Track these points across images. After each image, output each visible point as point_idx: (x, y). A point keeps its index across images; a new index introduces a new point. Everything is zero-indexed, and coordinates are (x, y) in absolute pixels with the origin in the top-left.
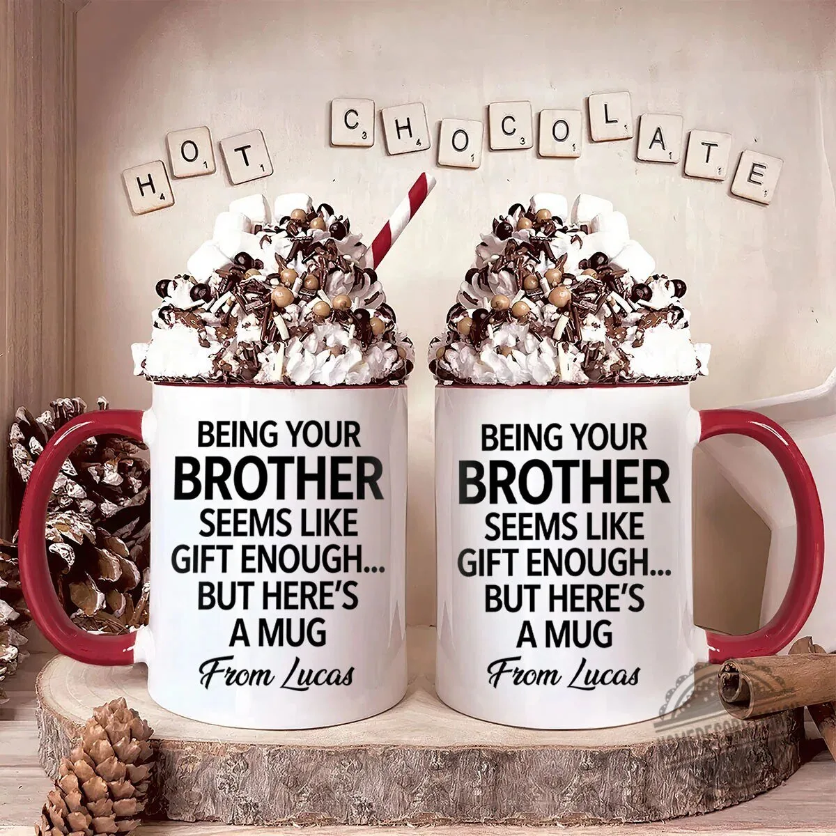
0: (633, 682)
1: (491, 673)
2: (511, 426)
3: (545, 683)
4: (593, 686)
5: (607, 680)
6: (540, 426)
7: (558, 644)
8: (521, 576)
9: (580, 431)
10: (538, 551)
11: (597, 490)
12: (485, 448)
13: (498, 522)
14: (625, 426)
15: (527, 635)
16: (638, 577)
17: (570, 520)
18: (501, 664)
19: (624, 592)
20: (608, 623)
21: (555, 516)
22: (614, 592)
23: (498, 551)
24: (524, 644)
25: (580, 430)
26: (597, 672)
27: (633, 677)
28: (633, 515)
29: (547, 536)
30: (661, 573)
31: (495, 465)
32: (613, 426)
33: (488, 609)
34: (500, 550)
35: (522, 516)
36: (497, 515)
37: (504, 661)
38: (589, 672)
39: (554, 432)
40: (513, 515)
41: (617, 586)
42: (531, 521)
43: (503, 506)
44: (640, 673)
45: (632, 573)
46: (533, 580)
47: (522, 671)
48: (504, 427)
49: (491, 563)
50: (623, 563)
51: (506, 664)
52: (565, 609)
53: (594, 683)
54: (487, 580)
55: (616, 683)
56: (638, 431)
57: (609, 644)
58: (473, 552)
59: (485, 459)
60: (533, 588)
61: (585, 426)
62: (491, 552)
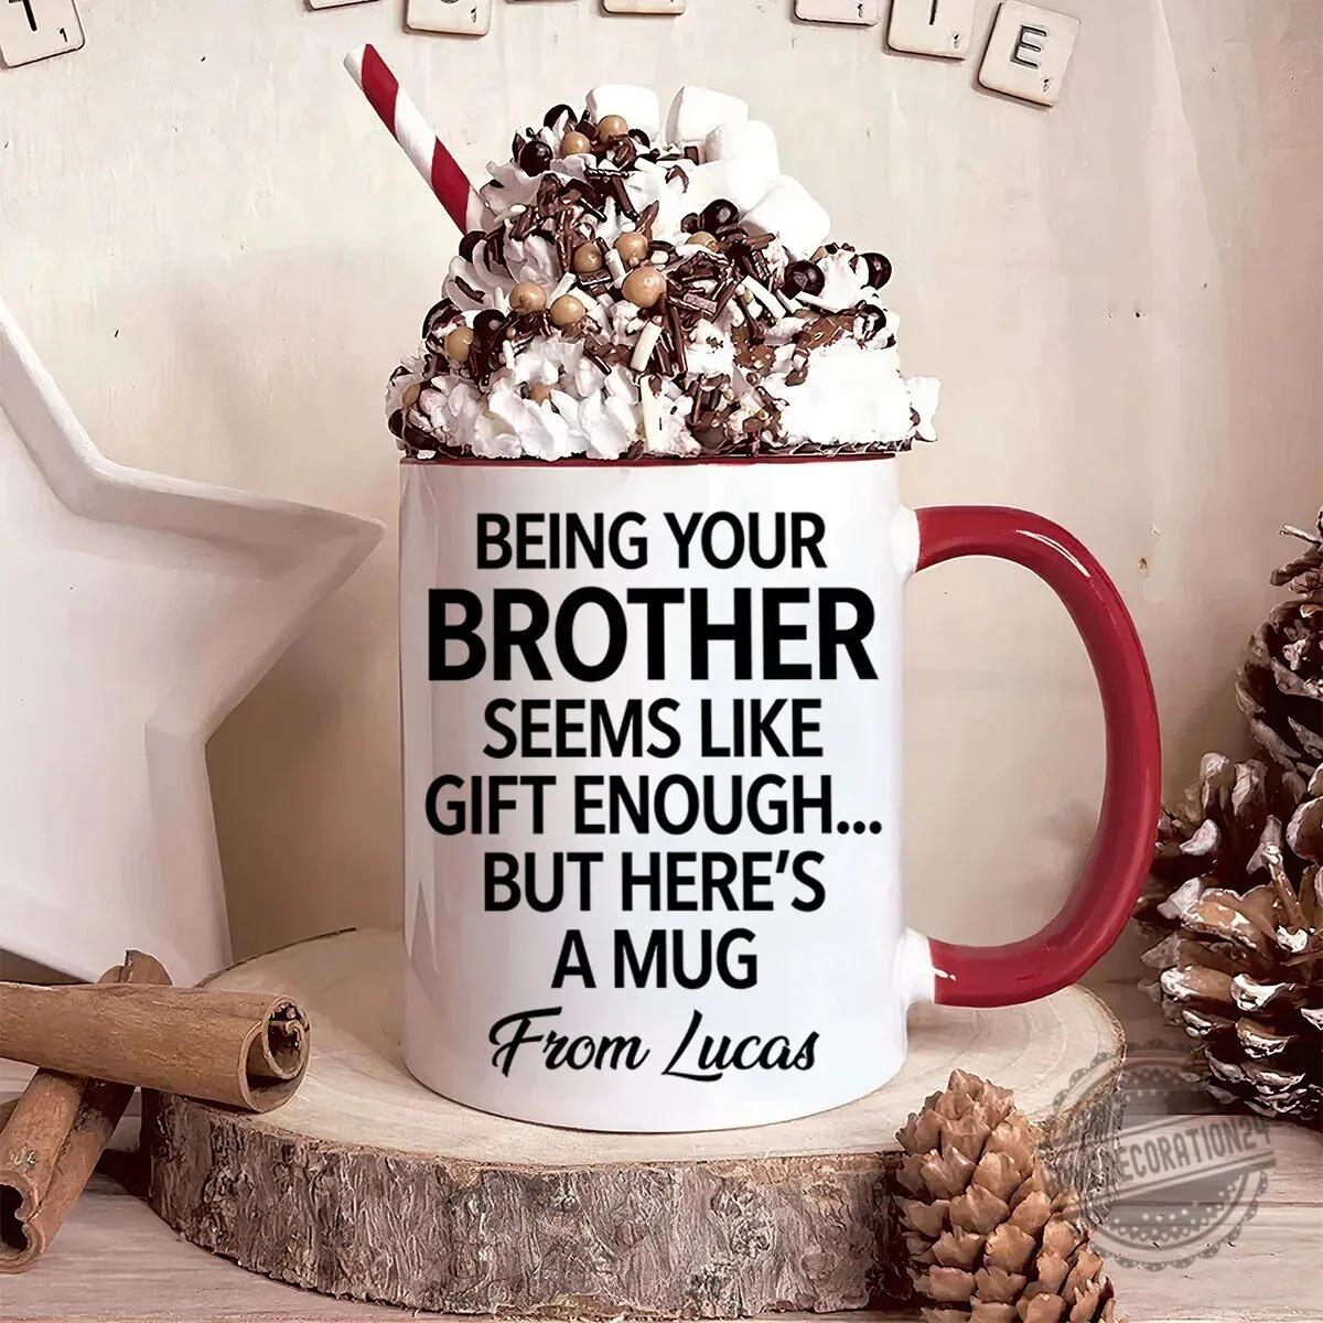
0: (803, 1062)
1: (498, 1043)
2: (539, 518)
3: (614, 1065)
4: (718, 1071)
5: (746, 1060)
6: (599, 518)
7: (641, 980)
8: (561, 834)
9: (684, 528)
10: (598, 780)
11: (721, 653)
12: (483, 563)
13: (512, 719)
14: (780, 518)
15: (573, 961)
16: (812, 837)
17: (665, 714)
18: (518, 1023)
19: (780, 869)
20: (749, 936)
21: (634, 707)
22: (759, 869)
23: (511, 780)
24: (568, 979)
25: (683, 526)
26: (726, 1041)
27: (804, 1052)
28: (799, 705)
29: (617, 750)
30: (859, 828)
31: (504, 599)
32: (754, 518)
33: (491, 905)
34: (515, 778)
35: (563, 705)
36: (510, 705)
37: (525, 1018)
38: (709, 1042)
39: (629, 530)
40: (545, 704)
41: (766, 857)
42: (582, 716)
43: (522, 684)
44: (818, 1044)
45: (799, 828)
46: (588, 843)
47: (565, 1040)
48: (523, 519)
49: (497, 805)
50: (779, 806)
51: (529, 1023)
52: (655, 905)
53: (720, 1066)
54: (487, 842)
55: (766, 1066)
56: (807, 529)
57: (750, 981)
58: (458, 782)
59: (485, 585)
60: (586, 859)
61: (696, 517)
62: (496, 782)
